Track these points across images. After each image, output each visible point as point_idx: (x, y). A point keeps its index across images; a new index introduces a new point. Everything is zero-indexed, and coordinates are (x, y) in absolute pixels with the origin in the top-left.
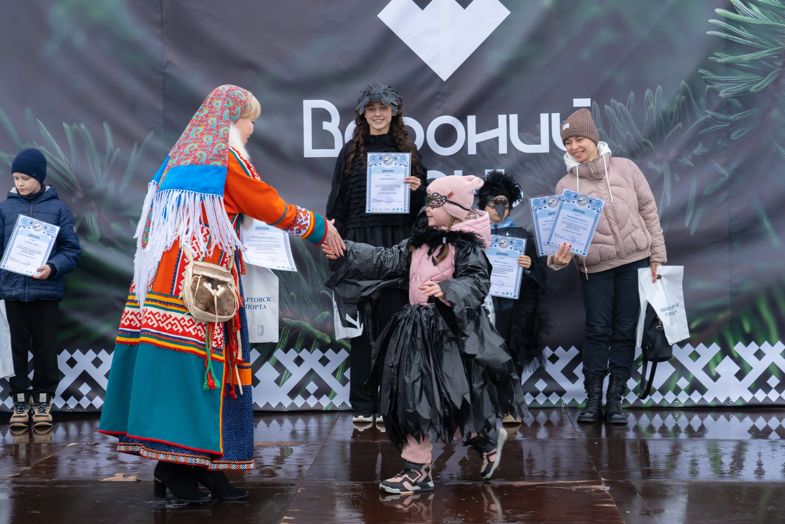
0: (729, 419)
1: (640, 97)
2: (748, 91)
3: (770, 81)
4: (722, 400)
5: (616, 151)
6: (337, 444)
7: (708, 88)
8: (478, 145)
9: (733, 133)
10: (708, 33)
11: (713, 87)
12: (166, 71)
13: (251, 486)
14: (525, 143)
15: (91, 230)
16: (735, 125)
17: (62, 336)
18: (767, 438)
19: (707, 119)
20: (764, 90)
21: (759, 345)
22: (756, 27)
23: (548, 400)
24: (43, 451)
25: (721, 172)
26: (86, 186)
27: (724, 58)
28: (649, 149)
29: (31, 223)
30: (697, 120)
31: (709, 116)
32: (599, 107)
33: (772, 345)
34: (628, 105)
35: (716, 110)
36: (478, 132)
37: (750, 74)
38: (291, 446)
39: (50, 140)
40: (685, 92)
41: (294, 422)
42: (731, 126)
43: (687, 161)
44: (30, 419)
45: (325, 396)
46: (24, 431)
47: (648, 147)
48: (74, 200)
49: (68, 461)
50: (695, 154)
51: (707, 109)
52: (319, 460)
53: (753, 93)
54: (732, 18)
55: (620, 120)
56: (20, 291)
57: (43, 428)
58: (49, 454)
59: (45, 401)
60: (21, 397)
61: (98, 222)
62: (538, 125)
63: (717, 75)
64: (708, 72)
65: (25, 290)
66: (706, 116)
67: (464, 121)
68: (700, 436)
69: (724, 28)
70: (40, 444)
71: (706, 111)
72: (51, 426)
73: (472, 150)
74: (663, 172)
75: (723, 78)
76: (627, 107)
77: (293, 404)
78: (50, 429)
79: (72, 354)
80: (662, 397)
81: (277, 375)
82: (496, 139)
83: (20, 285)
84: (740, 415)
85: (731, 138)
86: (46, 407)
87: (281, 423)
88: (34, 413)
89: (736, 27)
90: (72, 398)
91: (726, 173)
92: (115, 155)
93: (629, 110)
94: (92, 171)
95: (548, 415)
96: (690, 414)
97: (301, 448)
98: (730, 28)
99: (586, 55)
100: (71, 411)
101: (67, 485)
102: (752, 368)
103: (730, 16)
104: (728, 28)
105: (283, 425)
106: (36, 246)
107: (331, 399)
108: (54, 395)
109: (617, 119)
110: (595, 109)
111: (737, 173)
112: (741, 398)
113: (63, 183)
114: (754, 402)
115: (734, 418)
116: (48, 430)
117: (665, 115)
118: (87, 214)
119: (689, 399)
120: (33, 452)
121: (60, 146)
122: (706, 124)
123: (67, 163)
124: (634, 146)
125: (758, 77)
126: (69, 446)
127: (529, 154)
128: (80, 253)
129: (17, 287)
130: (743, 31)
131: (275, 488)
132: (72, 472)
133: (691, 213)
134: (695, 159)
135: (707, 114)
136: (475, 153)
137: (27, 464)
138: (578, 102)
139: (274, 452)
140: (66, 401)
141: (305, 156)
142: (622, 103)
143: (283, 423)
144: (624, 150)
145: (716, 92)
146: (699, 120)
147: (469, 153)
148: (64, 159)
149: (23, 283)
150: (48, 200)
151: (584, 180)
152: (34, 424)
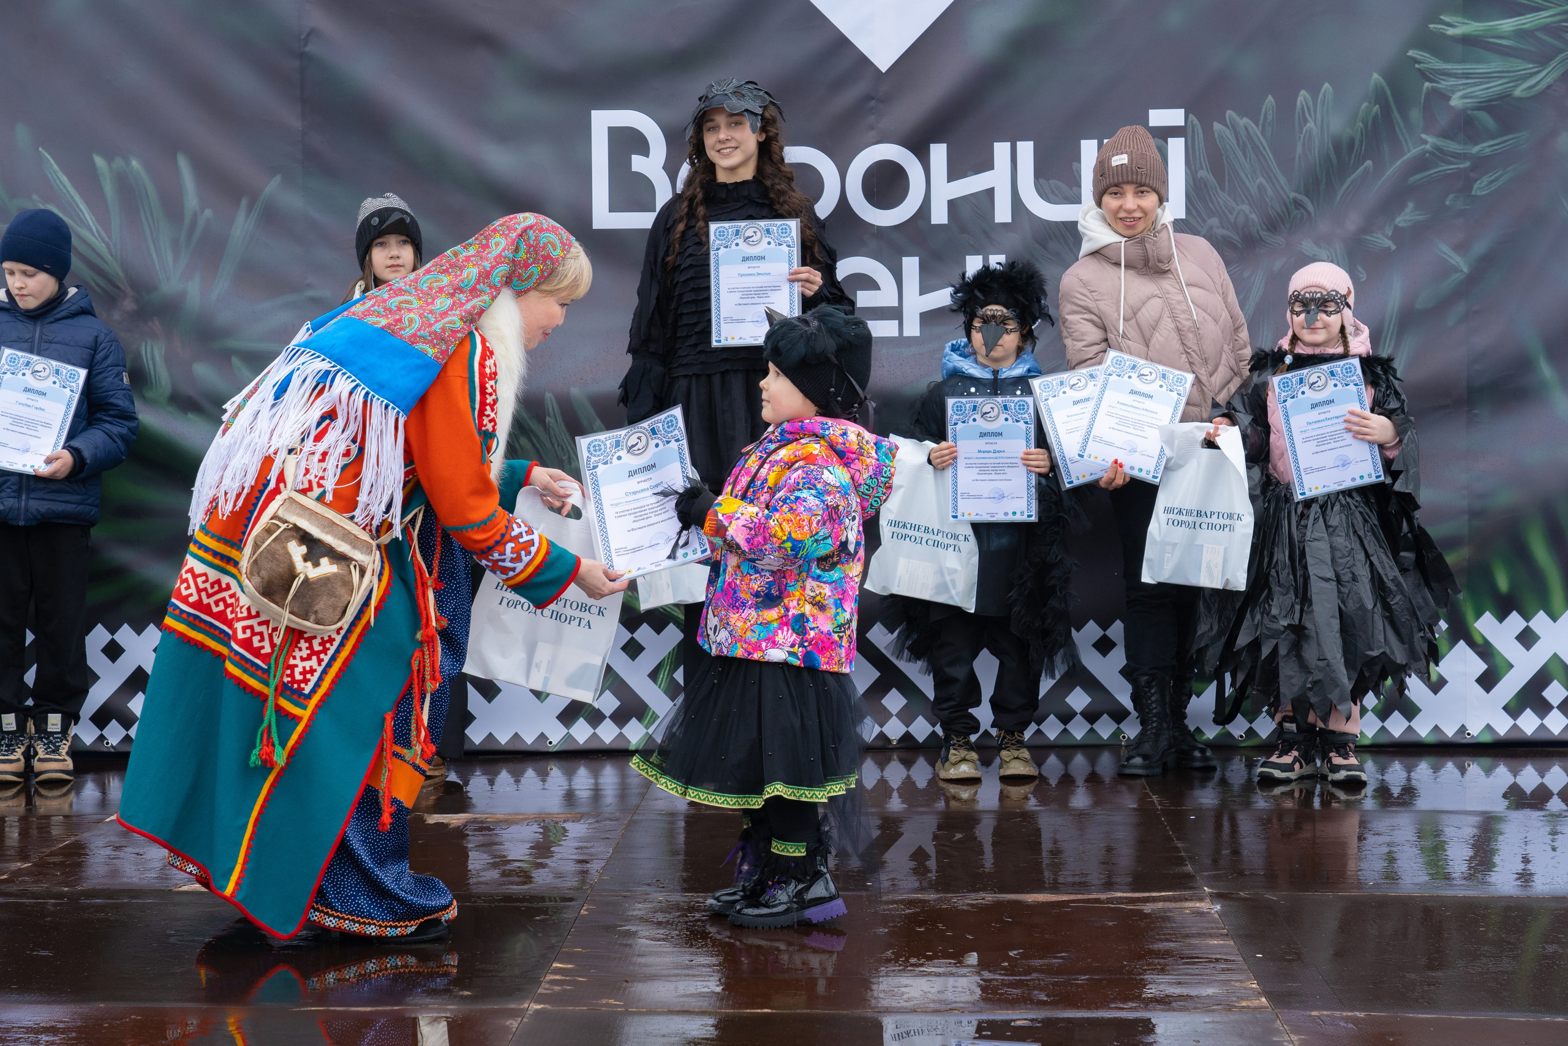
0: (1463, 771)
1: (1286, 106)
2: (1509, 95)
3: (1555, 75)
4: (1450, 731)
5: (1236, 218)
6: (659, 818)
7: (1427, 88)
8: (952, 204)
9: (1478, 182)
11: (1438, 85)
12: (307, 49)
13: (485, 901)
14: (1050, 201)
15: (153, 377)
16: (1482, 164)
18: (1542, 809)
19: (1425, 152)
20: (1543, 93)
21: (1527, 620)
23: (1092, 730)
24: (55, 831)
25: (1453, 262)
26: (141, 287)
27: (1460, 27)
28: (1305, 213)
29: (28, 364)
30: (1404, 155)
31: (1428, 147)
32: (1202, 127)
33: (1554, 619)
34: (1261, 122)
35: (1445, 135)
36: (951, 177)
37: (1514, 59)
38: (565, 821)
39: (68, 192)
40: (1379, 97)
41: (570, 774)
42: (1473, 168)
43: (1383, 240)
44: (29, 766)
45: (634, 719)
46: (15, 790)
47: (1302, 210)
48: (116, 316)
49: (108, 851)
50: (1400, 225)
51: (1426, 131)
52: (623, 849)
53: (1519, 99)
55: (1245, 154)
56: (11, 502)
57: (54, 784)
58: (69, 836)
59: (58, 728)
60: (9, 721)
61: (167, 360)
62: (1075, 164)
63: (1446, 60)
64: (1428, 56)
65: (19, 502)
66: (1423, 147)
67: (922, 154)
68: (1405, 804)
70: (47, 817)
71: (1423, 136)
72: (71, 781)
73: (939, 216)
75: (1458, 68)
76: (1260, 127)
77: (569, 737)
78: (69, 786)
79: (113, 633)
82: (990, 193)
83: (9, 490)
84: (1487, 761)
85: (1473, 193)
86: (61, 741)
87: (543, 775)
88: (36, 753)
90: (114, 723)
91: (1462, 264)
92: (201, 222)
93: (1263, 133)
94: (154, 255)
95: (1093, 761)
96: (1383, 759)
97: (586, 826)
100: (112, 750)
101: (108, 899)
102: (1512, 666)
105: (549, 779)
106: (39, 412)
107: (647, 727)
108: (77, 719)
109: (1239, 153)
110: (1193, 132)
111: (1484, 265)
112: (1488, 727)
113: (95, 281)
114: (1515, 736)
115: (1474, 769)
117: (1337, 145)
118: (143, 343)
119: (1383, 728)
120: (34, 832)
121: (87, 203)
122: (1421, 163)
123: (103, 240)
124: (1272, 207)
125: (1531, 66)
126: (108, 820)
127: (1056, 223)
128: (137, 427)
129: (3, 494)
131: (535, 905)
132: (115, 873)
133: (1389, 346)
134: (1398, 235)
135: (1425, 142)
136: (946, 222)
137: (23, 856)
138: (1159, 117)
139: (530, 832)
140: (101, 730)
141: (595, 227)
142: (1250, 119)
143: (547, 774)
144: (1253, 216)
145: (1443, 97)
146: (1409, 155)
147: (933, 222)
148: (98, 231)
149: (15, 487)
150: (73, 315)
151: (1131, 272)
152: (36, 777)
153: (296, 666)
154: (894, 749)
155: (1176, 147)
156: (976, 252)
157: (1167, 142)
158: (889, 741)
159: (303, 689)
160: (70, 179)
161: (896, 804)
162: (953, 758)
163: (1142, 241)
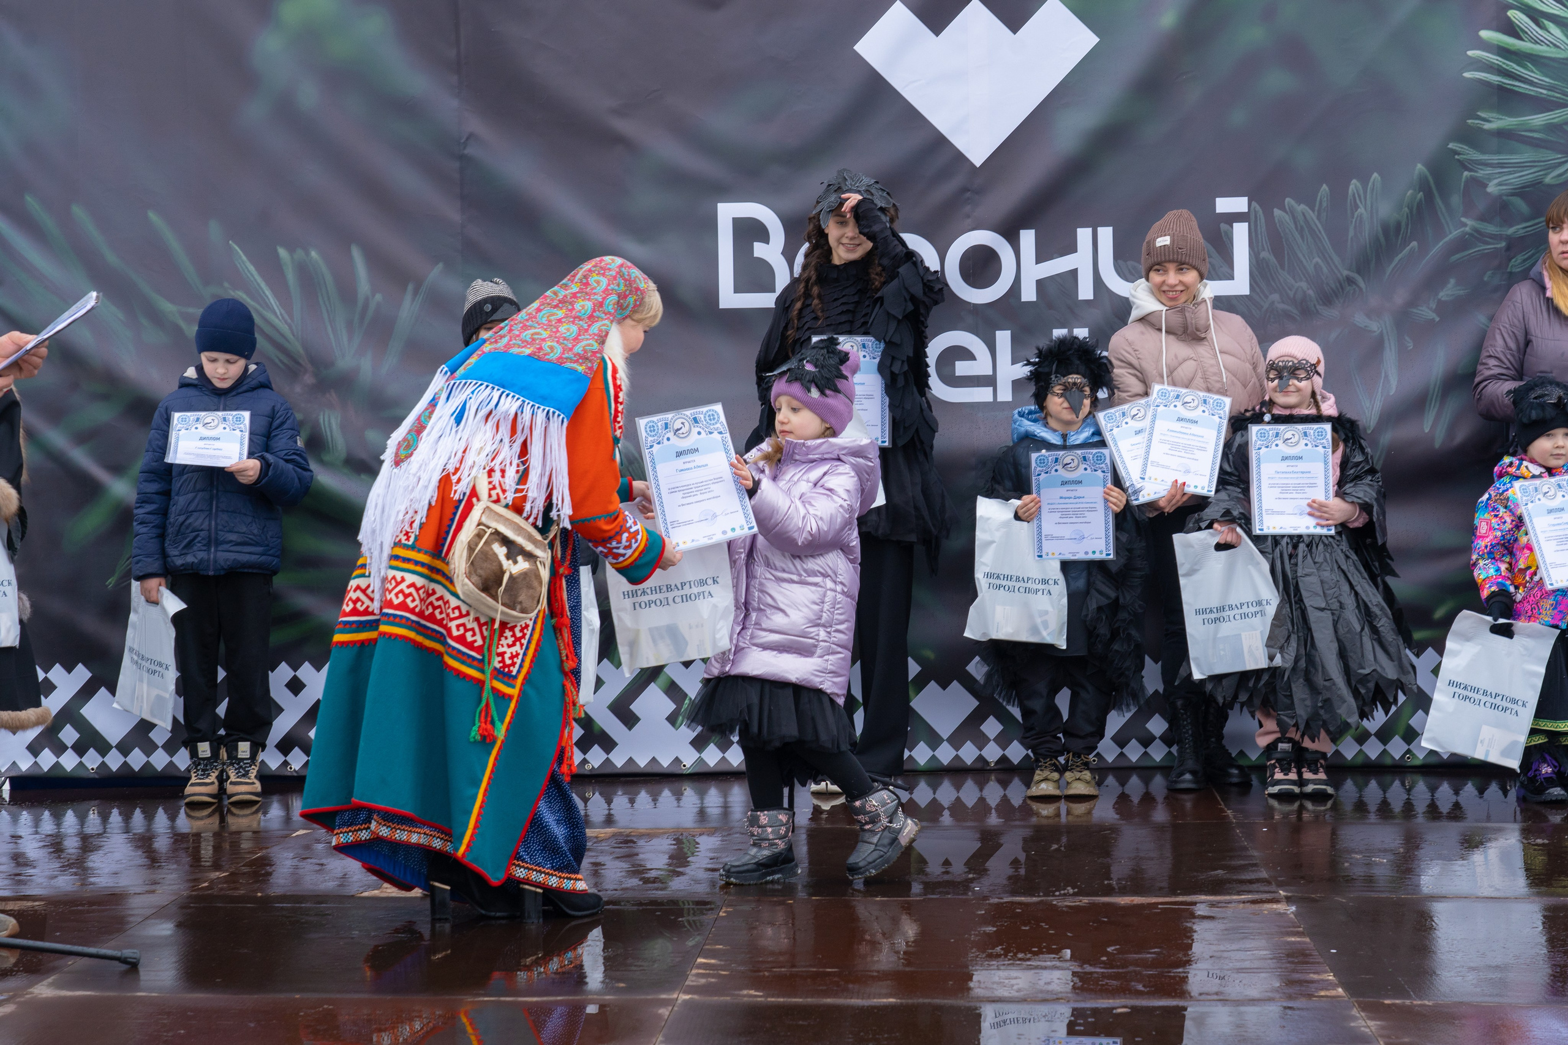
1: (1339, 195)
2: (1542, 182)
5: (1295, 293)
7: (1466, 177)
8: (1039, 283)
9: (1514, 259)
10: (1467, 75)
11: (1476, 174)
12: (466, 152)
14: (1127, 280)
15: (330, 443)
16: (1516, 244)
17: (278, 637)
19: (1465, 234)
22: (1555, 65)
24: (245, 845)
26: (319, 363)
27: (1496, 122)
28: (1357, 289)
30: (1446, 236)
31: (1467, 229)
32: (1264, 213)
34: (1316, 208)
35: (1482, 218)
36: (1039, 259)
37: (1545, 150)
38: (697, 835)
39: (255, 280)
40: (1423, 185)
41: (702, 794)
42: (1508, 248)
43: (1427, 312)
44: (222, 790)
46: (210, 810)
47: (1354, 286)
48: (298, 389)
49: (293, 862)
50: (1443, 299)
51: (1465, 215)
53: (1549, 186)
54: (1512, 48)
55: (1302, 237)
56: (202, 555)
57: (244, 804)
58: (257, 850)
59: (247, 755)
60: (204, 749)
61: (343, 427)
63: (1483, 152)
64: (1466, 148)
65: (209, 554)
66: (1462, 229)
67: (1013, 240)
69: (1496, 67)
70: (239, 833)
71: (1463, 219)
72: (259, 801)
73: (1029, 294)
74: (1381, 333)
75: (1495, 158)
76: (1316, 213)
77: (700, 761)
78: (258, 806)
79: (295, 670)
80: (1381, 747)
81: (671, 706)
82: (1074, 273)
83: (199, 545)
85: (1509, 269)
86: (251, 766)
87: (678, 795)
88: (228, 777)
89: (1518, 65)
90: (297, 749)
92: (372, 306)
93: (1319, 218)
94: (332, 336)
96: (1433, 779)
97: (714, 839)
98: (1507, 65)
99: (1238, 117)
100: (295, 774)
103: (1508, 44)
104: (1504, 66)
105: (684, 798)
108: (264, 747)
109: (1297, 235)
110: (1256, 217)
113: (278, 357)
116: (255, 808)
117: (1386, 229)
118: (322, 414)
119: (1432, 751)
120: (226, 846)
121: (271, 289)
122: (1463, 244)
123: (286, 322)
124: (1327, 284)
125: (1560, 156)
126: (291, 836)
129: (195, 548)
130: (1532, 72)
132: (297, 881)
133: (1434, 407)
134: (1441, 308)
135: (1465, 225)
136: (1035, 300)
137: (217, 867)
138: (1225, 205)
139: (665, 845)
140: (286, 756)
141: (721, 306)
142: (1307, 205)
143: (682, 794)
144: (1311, 292)
145: (1482, 184)
146: (1450, 237)
147: (1023, 299)
148: (281, 314)
149: (204, 542)
150: (253, 389)
151: (1171, 337)
152: (229, 798)
153: (505, 653)
154: (992, 771)
155: (1240, 233)
156: (1061, 323)
157: (1232, 227)
158: (987, 763)
159: (512, 671)
160: (257, 269)
161: (994, 820)
162: (1036, 778)
163: (1182, 311)
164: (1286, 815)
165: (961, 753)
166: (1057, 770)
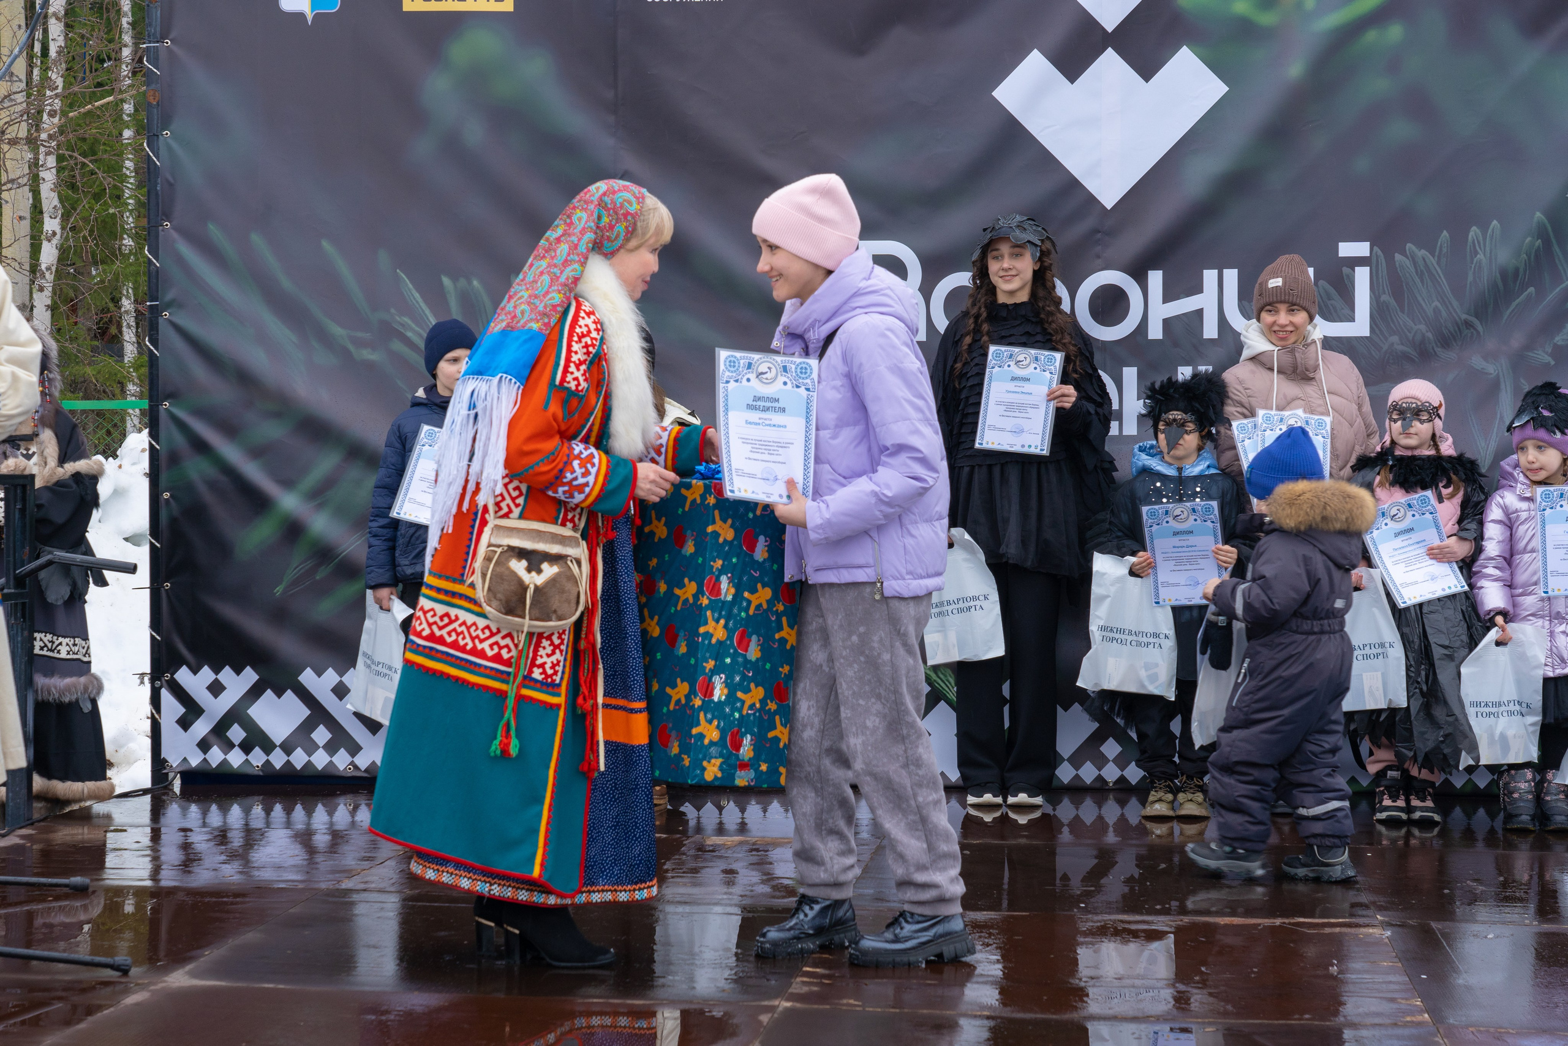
1: (1459, 241)
5: (1414, 335)
8: (1166, 322)
28: (1475, 333)
30: (1563, 283)
32: (1385, 257)
34: (1437, 253)
36: (1166, 300)
40: (1541, 233)
43: (1544, 356)
47: (1472, 330)
50: (1559, 343)
55: (1422, 281)
67: (1141, 279)
73: (1155, 332)
74: (1498, 374)
76: (1436, 258)
82: (1199, 313)
93: (1438, 263)
109: (1417, 280)
110: (1377, 261)
117: (1504, 274)
124: (1446, 327)
134: (1559, 352)
136: (1161, 337)
138: (1348, 249)
142: (1427, 251)
144: (1430, 335)
147: (1150, 337)
151: (1282, 377)
153: (545, 663)
154: (1111, 790)
155: (1362, 277)
156: (1187, 364)
157: (1354, 270)
158: (1106, 782)
159: (555, 681)
162: (1151, 798)
163: (1292, 351)
164: (1394, 841)
165: (1081, 772)
166: (1171, 791)
